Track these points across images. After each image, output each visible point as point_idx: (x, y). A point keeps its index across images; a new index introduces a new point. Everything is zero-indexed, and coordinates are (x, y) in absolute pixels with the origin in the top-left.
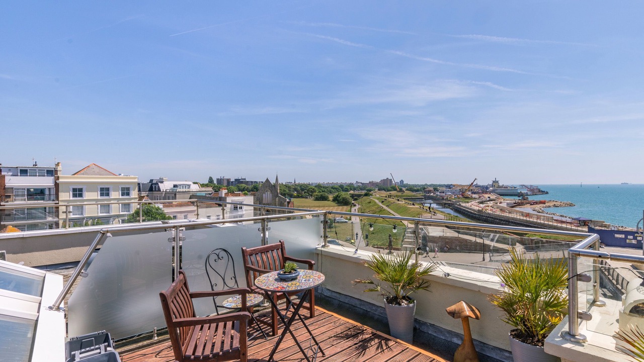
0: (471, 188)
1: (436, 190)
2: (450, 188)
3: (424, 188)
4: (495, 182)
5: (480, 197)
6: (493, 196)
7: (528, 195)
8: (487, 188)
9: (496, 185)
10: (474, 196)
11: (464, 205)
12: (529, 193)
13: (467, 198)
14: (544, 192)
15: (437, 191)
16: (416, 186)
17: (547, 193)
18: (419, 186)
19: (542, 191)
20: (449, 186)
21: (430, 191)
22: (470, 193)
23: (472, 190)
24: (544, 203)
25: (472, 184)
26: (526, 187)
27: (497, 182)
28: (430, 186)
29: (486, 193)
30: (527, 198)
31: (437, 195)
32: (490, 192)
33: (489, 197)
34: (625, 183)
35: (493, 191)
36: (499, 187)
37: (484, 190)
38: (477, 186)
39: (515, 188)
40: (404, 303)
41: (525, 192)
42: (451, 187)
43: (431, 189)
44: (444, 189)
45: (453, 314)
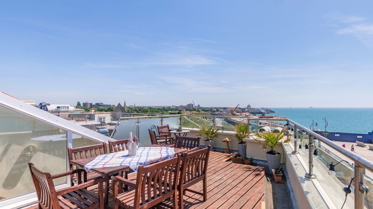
0: (236, 109)
1: (218, 110)
2: (225, 109)
3: (211, 110)
4: (249, 106)
5: (241, 114)
6: (247, 114)
7: (265, 113)
8: (245, 109)
9: (249, 108)
10: (237, 114)
11: (232, 119)
12: (266, 112)
13: (234, 115)
14: (273, 111)
15: (218, 111)
16: (206, 108)
17: (274, 112)
18: (209, 108)
19: (272, 111)
20: (225, 108)
21: (214, 111)
22: (236, 112)
23: (237, 110)
24: (272, 117)
25: (237, 107)
26: (264, 109)
27: (250, 106)
28: (215, 108)
29: (244, 112)
30: (265, 115)
31: (218, 113)
32: (246, 112)
33: (245, 115)
34: (311, 107)
35: (248, 111)
36: (251, 109)
37: (243, 110)
38: (239, 108)
39: (259, 109)
40: (210, 141)
41: (264, 111)
42: (226, 109)
43: (215, 110)
44: (222, 110)
45: (224, 141)
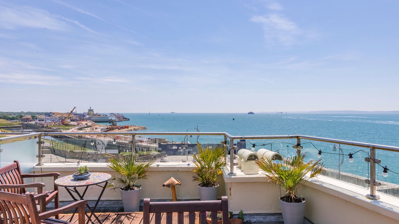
0: (70, 116)
1: (34, 118)
2: (50, 116)
3: (21, 117)
4: (90, 110)
5: (78, 124)
6: (89, 123)
7: (116, 122)
8: (84, 115)
9: (92, 114)
10: (72, 123)
12: (117, 120)
13: (67, 125)
14: (127, 119)
15: (36, 119)
16: (10, 114)
17: (129, 120)
18: (14, 114)
19: (125, 118)
20: (48, 114)
21: (27, 120)
22: (69, 121)
23: (71, 118)
24: (127, 127)
25: (72, 112)
26: (114, 115)
27: (92, 110)
28: (27, 113)
29: (83, 120)
30: (116, 124)
31: (36, 123)
32: (87, 120)
33: (86, 124)
35: (89, 119)
36: (94, 115)
37: (81, 117)
38: (76, 114)
39: (106, 115)
41: (114, 119)
42: (51, 114)
43: (29, 117)
44: (43, 117)
